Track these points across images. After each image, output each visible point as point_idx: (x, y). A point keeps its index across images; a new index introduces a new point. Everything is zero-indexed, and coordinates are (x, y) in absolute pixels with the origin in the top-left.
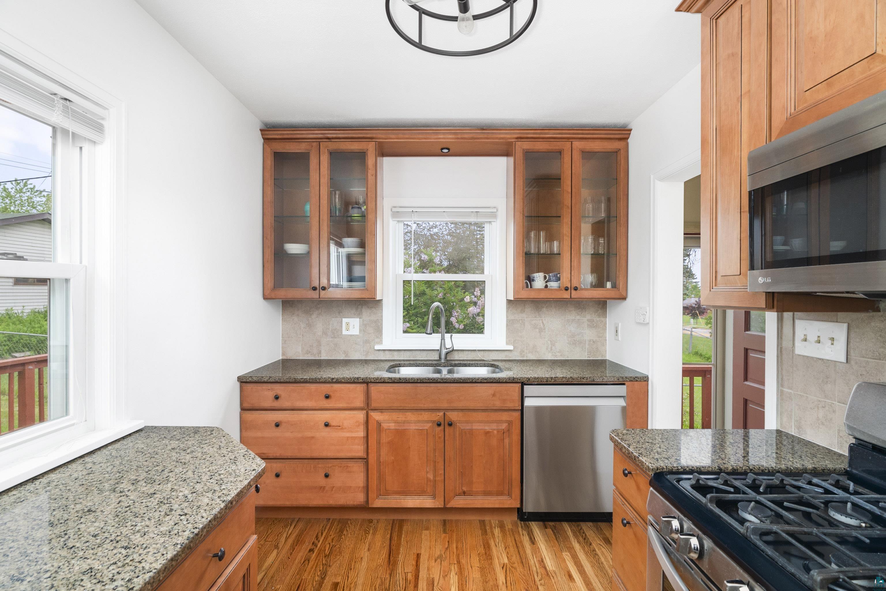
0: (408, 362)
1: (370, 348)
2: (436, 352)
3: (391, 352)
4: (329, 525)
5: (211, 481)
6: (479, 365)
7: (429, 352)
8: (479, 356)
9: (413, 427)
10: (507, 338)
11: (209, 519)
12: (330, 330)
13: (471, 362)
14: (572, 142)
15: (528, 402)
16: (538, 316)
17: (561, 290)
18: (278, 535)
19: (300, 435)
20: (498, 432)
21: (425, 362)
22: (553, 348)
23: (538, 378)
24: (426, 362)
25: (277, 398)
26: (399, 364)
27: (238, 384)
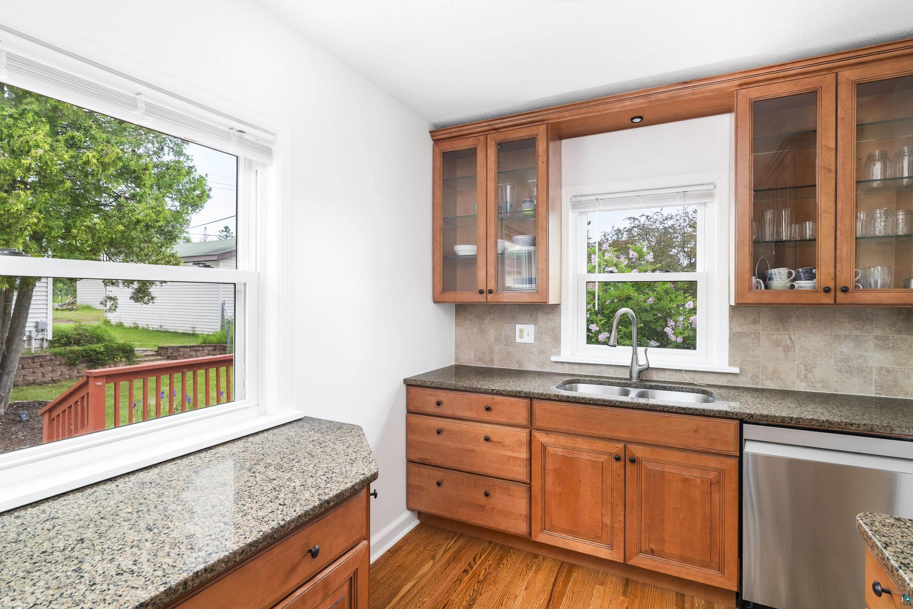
0: (590, 379)
1: (546, 359)
2: (628, 368)
3: (570, 366)
4: (490, 548)
5: (322, 477)
6: (684, 390)
7: (618, 368)
8: (687, 378)
9: (585, 457)
10: (730, 357)
11: (299, 514)
12: (503, 336)
13: (673, 385)
14: (837, 73)
15: (749, 448)
16: (781, 329)
17: (817, 291)
18: (437, 546)
19: (460, 446)
20: (702, 481)
21: (610, 380)
22: (809, 375)
23: (767, 416)
24: (612, 381)
25: (439, 404)
26: (578, 380)
27: (404, 387)
